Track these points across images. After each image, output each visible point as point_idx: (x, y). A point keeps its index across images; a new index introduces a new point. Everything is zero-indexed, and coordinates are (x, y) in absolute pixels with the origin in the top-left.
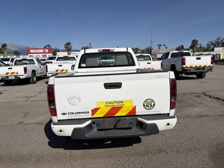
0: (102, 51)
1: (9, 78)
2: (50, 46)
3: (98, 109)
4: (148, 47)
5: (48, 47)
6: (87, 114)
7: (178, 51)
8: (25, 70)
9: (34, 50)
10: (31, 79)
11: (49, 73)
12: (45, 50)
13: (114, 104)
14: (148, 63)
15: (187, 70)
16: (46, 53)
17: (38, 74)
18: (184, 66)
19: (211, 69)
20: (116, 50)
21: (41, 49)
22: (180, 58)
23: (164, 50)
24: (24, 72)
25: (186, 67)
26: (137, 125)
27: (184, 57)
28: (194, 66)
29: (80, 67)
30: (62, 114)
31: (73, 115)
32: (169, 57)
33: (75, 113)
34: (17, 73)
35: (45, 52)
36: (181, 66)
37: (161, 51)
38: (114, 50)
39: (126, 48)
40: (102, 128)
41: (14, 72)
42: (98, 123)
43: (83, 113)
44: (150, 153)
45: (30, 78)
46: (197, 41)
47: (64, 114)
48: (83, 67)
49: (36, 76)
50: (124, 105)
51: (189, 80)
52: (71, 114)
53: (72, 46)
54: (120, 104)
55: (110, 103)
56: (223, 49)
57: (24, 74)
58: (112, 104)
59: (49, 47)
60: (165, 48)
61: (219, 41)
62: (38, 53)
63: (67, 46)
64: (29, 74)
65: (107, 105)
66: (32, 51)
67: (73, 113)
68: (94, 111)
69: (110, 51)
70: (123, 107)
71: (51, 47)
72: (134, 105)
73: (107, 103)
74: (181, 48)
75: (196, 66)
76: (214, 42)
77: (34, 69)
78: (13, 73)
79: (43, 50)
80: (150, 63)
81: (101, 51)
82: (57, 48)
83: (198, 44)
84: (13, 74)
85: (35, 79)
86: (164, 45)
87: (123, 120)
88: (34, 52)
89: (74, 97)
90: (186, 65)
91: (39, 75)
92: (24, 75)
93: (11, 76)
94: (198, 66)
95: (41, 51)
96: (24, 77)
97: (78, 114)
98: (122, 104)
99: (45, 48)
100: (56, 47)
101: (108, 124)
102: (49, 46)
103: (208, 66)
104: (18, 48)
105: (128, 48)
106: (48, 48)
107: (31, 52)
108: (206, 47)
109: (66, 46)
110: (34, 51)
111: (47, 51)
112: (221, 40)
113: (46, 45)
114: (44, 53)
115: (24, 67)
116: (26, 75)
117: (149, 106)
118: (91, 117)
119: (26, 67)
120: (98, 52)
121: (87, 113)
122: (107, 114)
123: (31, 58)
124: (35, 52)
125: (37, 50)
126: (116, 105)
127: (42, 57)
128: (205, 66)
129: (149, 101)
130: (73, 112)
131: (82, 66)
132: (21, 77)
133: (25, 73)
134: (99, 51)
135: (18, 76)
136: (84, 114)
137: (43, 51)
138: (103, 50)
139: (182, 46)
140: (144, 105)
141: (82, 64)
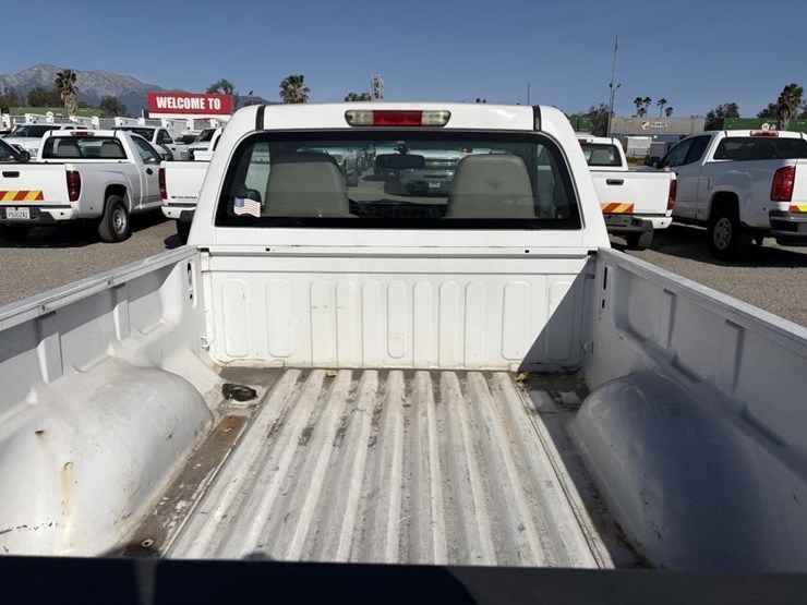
0: (370, 120)
1: (9, 217)
2: (231, 87)
4: (597, 107)
5: (222, 91)
7: (754, 132)
8: (74, 182)
9: (169, 99)
10: (103, 222)
11: (170, 205)
12: (210, 100)
14: (610, 182)
15: (794, 226)
16: (214, 112)
17: (136, 202)
18: (785, 206)
20: (465, 116)
21: (195, 96)
22: (768, 167)
23: (657, 119)
24: (70, 191)
25: (794, 210)
27: (791, 162)
29: (225, 218)
32: (709, 157)
34: (40, 196)
35: (211, 107)
36: (771, 206)
37: (648, 124)
38: (447, 118)
39: (530, 111)
41: (27, 192)
45: (98, 219)
46: (801, 90)
48: (247, 221)
49: (126, 210)
51: (795, 269)
53: (306, 90)
57: (67, 202)
59: (226, 89)
60: (664, 114)
62: (184, 111)
63: (291, 87)
64: (92, 201)
66: (161, 102)
69: (425, 120)
71: (234, 92)
74: (728, 116)
77: (118, 179)
78: (22, 195)
79: (202, 99)
80: (619, 183)
81: (362, 120)
82: (254, 95)
83: (799, 101)
84: (22, 199)
85: (122, 221)
86: (664, 101)
88: (170, 107)
90: (793, 203)
91: (141, 207)
92: (69, 207)
93: (17, 207)
95: (197, 103)
96: (68, 214)
99: (213, 92)
100: (251, 93)
102: (226, 85)
104: (121, 90)
105: (544, 110)
106: (223, 93)
107: (159, 106)
109: (285, 87)
110: (169, 103)
111: (217, 104)
113: (215, 83)
114: (207, 110)
115: (68, 173)
116: (75, 204)
119: (76, 173)
120: (344, 125)
123: (110, 133)
124: (175, 107)
125: (180, 99)
127: (192, 126)
131: (238, 211)
132: (56, 214)
133: (73, 198)
134: (348, 117)
135: (42, 210)
137: (202, 103)
138: (378, 115)
139: (733, 108)
141: (238, 201)
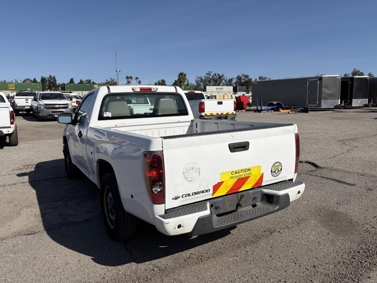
0: (139, 90)
3: (222, 183)
4: (110, 80)
6: (207, 193)
13: (241, 174)
19: (234, 118)
26: (262, 200)
27: (203, 100)
28: (215, 114)
29: (101, 118)
30: (173, 199)
31: (189, 197)
33: (191, 195)
36: (199, 114)
38: (157, 89)
40: (222, 211)
42: (217, 205)
43: (203, 192)
44: (262, 237)
46: (185, 75)
47: (176, 198)
50: (251, 173)
52: (186, 196)
54: (248, 172)
55: (236, 173)
56: (217, 89)
58: (238, 174)
61: (210, 77)
65: (233, 176)
67: (189, 195)
68: (216, 187)
69: (152, 90)
70: (249, 176)
72: (262, 173)
73: (233, 173)
75: (218, 114)
76: (203, 78)
81: (137, 90)
83: (185, 79)
86: (137, 78)
87: (245, 195)
89: (192, 168)
90: (205, 113)
94: (220, 114)
97: (195, 196)
98: (249, 172)
101: (229, 205)
103: (230, 113)
108: (196, 84)
112: (212, 75)
117: (277, 172)
118: (211, 197)
120: (132, 91)
121: (207, 191)
122: (231, 190)
126: (243, 175)
128: (227, 114)
129: (276, 165)
130: (189, 193)
131: (105, 115)
134: (133, 89)
136: (204, 194)
140: (272, 171)
141: (105, 113)
